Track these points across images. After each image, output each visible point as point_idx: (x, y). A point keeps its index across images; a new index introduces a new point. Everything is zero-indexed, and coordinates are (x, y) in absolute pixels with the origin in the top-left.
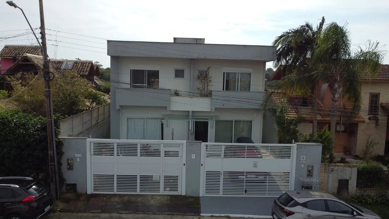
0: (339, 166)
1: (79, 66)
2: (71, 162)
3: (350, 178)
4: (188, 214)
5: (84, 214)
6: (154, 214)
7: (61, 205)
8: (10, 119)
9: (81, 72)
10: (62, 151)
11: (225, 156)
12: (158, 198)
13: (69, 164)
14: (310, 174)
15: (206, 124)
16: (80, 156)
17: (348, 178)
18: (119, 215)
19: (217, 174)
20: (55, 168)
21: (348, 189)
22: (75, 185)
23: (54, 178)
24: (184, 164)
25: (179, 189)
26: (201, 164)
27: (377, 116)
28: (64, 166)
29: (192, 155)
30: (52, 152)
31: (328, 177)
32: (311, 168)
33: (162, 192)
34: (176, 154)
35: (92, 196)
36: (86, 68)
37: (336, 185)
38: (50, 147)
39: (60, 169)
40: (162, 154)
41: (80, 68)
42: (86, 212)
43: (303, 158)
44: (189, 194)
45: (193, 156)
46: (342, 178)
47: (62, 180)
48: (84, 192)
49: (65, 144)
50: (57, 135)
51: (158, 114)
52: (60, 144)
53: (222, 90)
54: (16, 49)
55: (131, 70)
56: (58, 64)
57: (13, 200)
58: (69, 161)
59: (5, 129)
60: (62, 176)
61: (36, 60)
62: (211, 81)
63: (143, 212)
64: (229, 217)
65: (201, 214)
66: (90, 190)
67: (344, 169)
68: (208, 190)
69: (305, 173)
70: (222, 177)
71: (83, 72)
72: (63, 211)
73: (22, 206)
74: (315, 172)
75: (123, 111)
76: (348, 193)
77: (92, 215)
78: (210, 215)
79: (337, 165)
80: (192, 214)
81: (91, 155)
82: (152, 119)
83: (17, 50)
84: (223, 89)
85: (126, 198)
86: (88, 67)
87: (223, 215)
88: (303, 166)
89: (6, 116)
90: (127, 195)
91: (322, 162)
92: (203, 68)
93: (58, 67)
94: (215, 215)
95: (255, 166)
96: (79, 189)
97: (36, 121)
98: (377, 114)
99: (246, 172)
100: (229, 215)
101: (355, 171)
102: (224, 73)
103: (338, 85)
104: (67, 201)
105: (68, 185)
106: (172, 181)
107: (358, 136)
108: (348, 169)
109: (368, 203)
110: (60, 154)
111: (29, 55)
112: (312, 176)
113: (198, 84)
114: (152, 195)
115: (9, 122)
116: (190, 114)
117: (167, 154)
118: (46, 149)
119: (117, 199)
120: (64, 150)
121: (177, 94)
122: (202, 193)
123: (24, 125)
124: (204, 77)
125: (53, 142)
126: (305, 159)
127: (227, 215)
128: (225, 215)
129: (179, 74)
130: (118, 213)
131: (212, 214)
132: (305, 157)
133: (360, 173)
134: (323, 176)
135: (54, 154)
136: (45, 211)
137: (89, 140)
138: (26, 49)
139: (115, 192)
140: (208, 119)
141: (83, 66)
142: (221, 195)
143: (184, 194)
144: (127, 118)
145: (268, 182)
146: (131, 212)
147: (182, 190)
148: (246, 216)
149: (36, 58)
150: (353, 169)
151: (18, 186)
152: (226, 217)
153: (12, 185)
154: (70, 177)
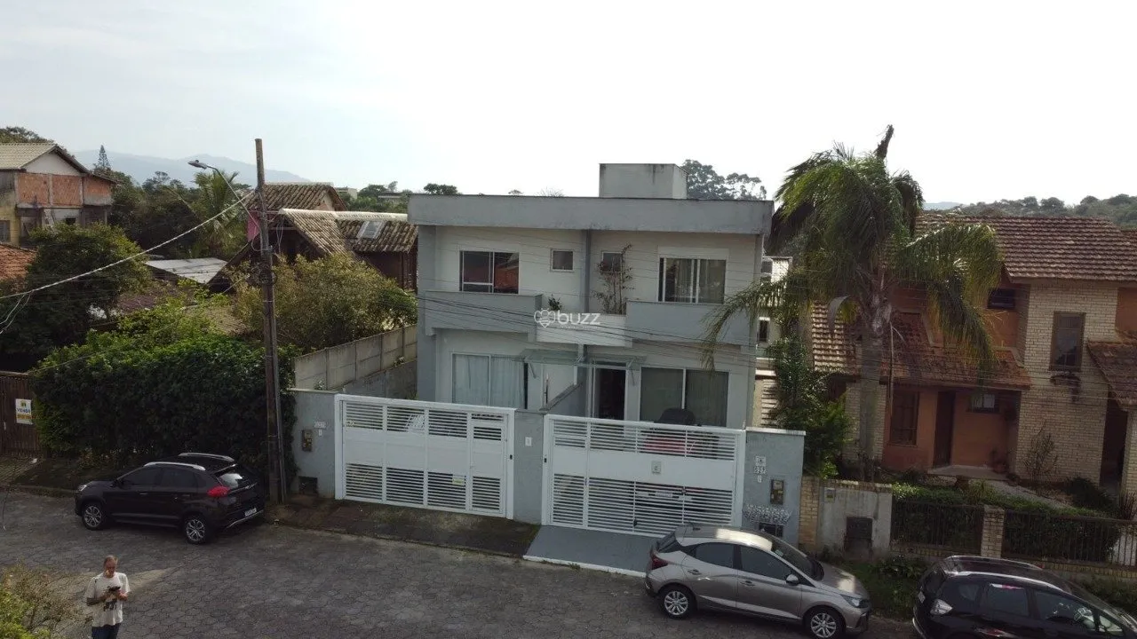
0: (847, 486)
1: (395, 231)
2: (309, 436)
3: (876, 517)
4: (501, 553)
5: (315, 532)
6: (437, 546)
7: (283, 513)
8: (210, 351)
9: (396, 244)
10: (292, 414)
11: (594, 447)
12: (460, 519)
13: (304, 440)
14: (777, 498)
15: (620, 376)
16: (323, 427)
17: (869, 515)
18: (374, 540)
19: (577, 481)
20: (277, 444)
21: (870, 541)
22: (315, 480)
23: (275, 462)
24: (511, 456)
25: (502, 505)
26: (544, 457)
27: (1077, 374)
28: (297, 444)
29: (527, 438)
30: (273, 417)
31: (821, 510)
32: (780, 486)
33: (469, 508)
34: (494, 434)
35: (344, 503)
36: (407, 237)
37: (842, 528)
38: (270, 407)
39: (288, 447)
40: (470, 431)
41: (394, 236)
42: (320, 530)
43: (761, 462)
44: (521, 519)
45: (529, 441)
46: (855, 515)
47: (292, 469)
48: (329, 496)
49: (299, 400)
50: (283, 384)
51: (514, 350)
52: (289, 402)
53: (657, 301)
54: (278, 192)
55: (461, 252)
56: (353, 227)
57: (194, 490)
58: (306, 435)
59: (200, 368)
60: (293, 460)
61: (303, 221)
62: (630, 277)
63: (419, 540)
64: (578, 568)
65: (524, 557)
66: (341, 493)
67: (859, 493)
68: (557, 514)
69: (766, 495)
70: (586, 489)
71: (401, 244)
72: (283, 524)
73: (206, 501)
74: (789, 496)
75: (445, 340)
76: (871, 551)
77: (329, 534)
78: (541, 559)
79: (843, 485)
80: (508, 554)
81: (343, 426)
82: (505, 357)
83: (280, 195)
84: (660, 299)
85: (400, 514)
86: (411, 235)
87: (566, 562)
88: (760, 479)
89: (205, 347)
90: (404, 507)
91: (805, 472)
92: (614, 248)
93: (352, 233)
94: (549, 560)
95: (656, 471)
96: (322, 487)
97: (252, 355)
98: (1079, 370)
99: (637, 483)
100: (579, 564)
101: (887, 500)
102: (662, 260)
103: (880, 299)
104: (297, 507)
105: (304, 479)
106: (487, 488)
107: (1021, 424)
108: (869, 495)
109: (909, 575)
110: (289, 418)
111: (287, 211)
112: (781, 503)
113: (600, 285)
114: (451, 513)
115: (207, 356)
116: (581, 351)
117: (481, 434)
118: (262, 409)
119: (382, 513)
120: (298, 412)
121: (555, 306)
122: (546, 518)
123: (231, 363)
124: (612, 267)
125: (274, 396)
126: (764, 465)
127: (575, 563)
128: (571, 563)
129: (563, 261)
130: (376, 537)
131: (546, 559)
132: (764, 460)
133: (900, 507)
134: (809, 505)
135: (276, 417)
136: (243, 516)
137: (339, 397)
138: (297, 191)
139: (384, 501)
140: (624, 365)
141: (402, 232)
142: (585, 526)
143: (510, 516)
144: (454, 355)
145: (686, 509)
146: (396, 537)
147: (507, 509)
148: (612, 570)
149: (304, 217)
150: (882, 496)
151: (203, 468)
152: (572, 566)
153: (196, 467)
154: (308, 465)
